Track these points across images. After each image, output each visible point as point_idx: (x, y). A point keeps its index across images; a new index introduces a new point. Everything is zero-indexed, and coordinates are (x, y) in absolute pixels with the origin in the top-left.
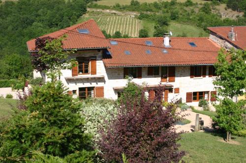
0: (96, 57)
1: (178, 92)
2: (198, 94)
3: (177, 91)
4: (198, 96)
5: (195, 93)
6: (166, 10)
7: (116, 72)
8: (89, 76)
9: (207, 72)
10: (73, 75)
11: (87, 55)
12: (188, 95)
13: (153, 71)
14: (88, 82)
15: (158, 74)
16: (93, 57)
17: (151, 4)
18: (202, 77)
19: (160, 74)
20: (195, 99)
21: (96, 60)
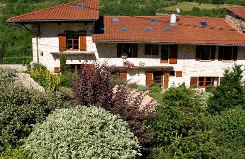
0: (86, 32)
1: (181, 76)
2: (205, 79)
3: (180, 74)
4: (205, 82)
5: (201, 79)
6: (222, 15)
7: (108, 49)
8: (79, 52)
9: (217, 54)
10: (60, 50)
11: (76, 29)
12: (193, 80)
13: (150, 50)
14: (77, 59)
15: (157, 54)
16: (82, 31)
17: (210, 10)
18: (210, 60)
19: (160, 54)
20: (201, 85)
21: (86, 35)
